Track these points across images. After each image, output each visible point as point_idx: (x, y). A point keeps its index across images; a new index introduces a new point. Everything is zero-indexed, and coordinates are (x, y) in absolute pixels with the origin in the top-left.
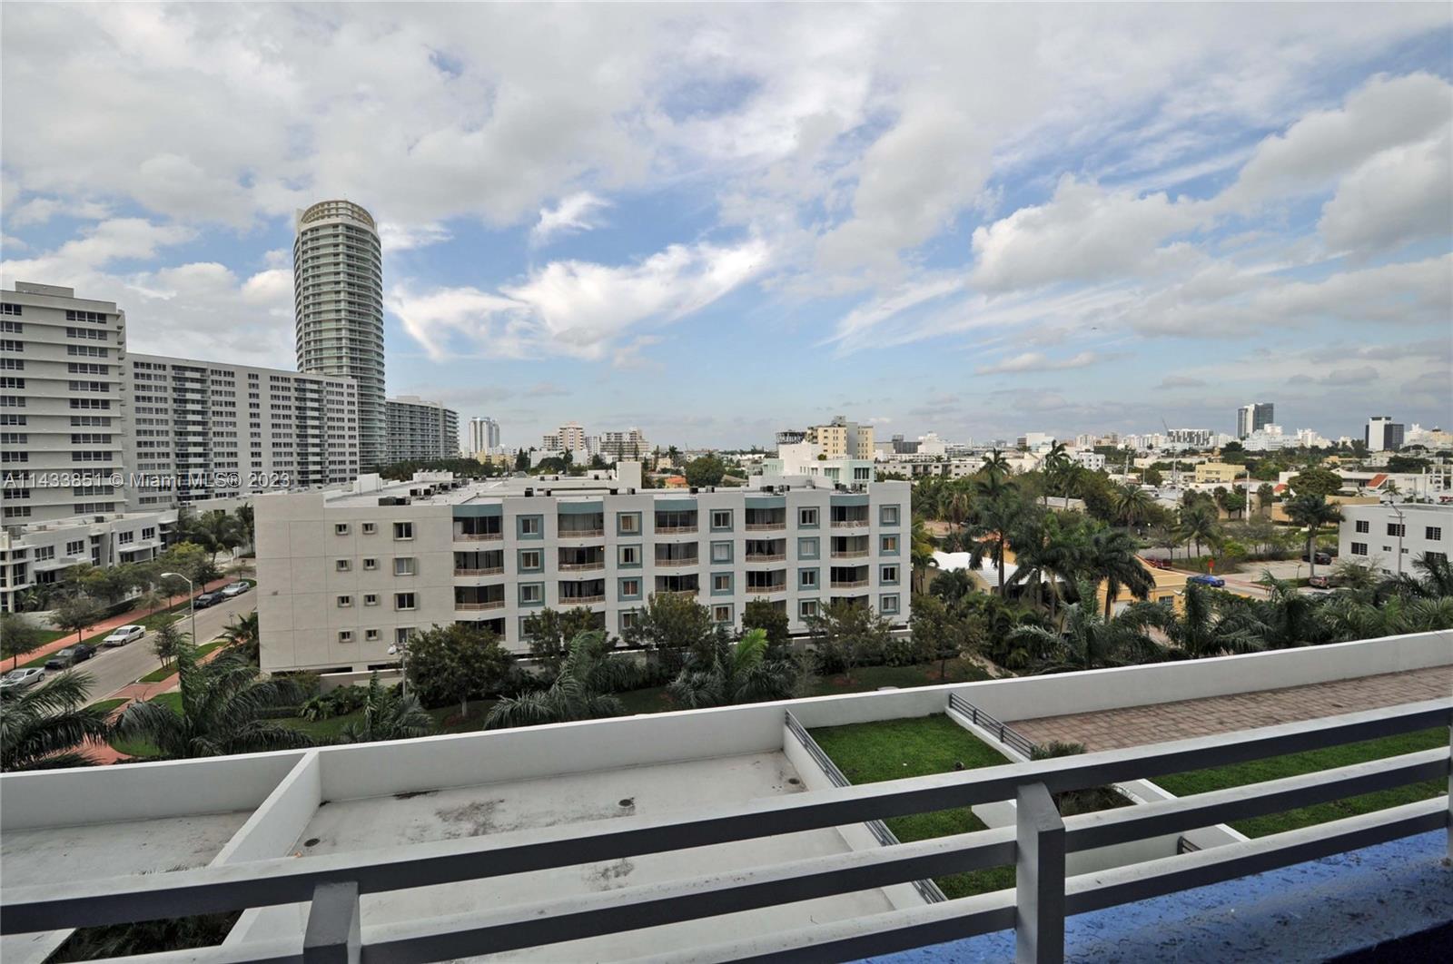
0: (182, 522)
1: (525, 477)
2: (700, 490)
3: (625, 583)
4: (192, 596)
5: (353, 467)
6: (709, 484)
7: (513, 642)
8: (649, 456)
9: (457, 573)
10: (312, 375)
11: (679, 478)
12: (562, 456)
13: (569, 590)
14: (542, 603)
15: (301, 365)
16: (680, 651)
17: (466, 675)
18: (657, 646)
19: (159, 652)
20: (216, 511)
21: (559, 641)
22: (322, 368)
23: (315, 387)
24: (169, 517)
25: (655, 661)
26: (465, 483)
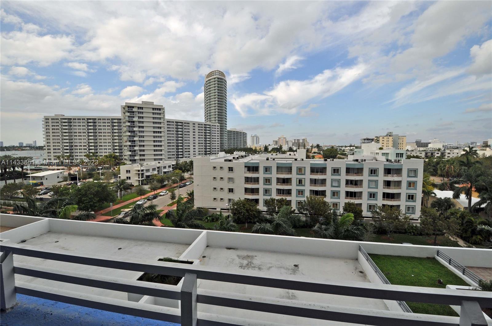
0: (177, 164)
1: (267, 154)
2: (328, 160)
3: (299, 191)
4: (179, 184)
5: (218, 150)
6: (332, 158)
7: (261, 207)
8: (309, 147)
9: (245, 183)
10: (208, 123)
11: (320, 155)
12: (279, 147)
13: (280, 192)
14: (271, 195)
15: (205, 120)
16: (318, 217)
17: (248, 215)
18: (309, 214)
19: (171, 198)
20: (185, 161)
21: (276, 208)
22: (211, 121)
23: (209, 126)
24: (174, 163)
25: (309, 219)
26: (248, 155)
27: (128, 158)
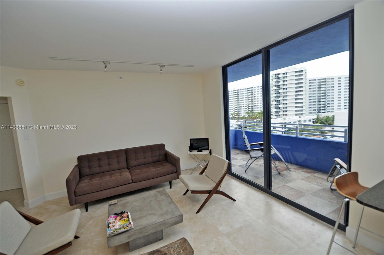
24: (315, 117)
27: (274, 114)
